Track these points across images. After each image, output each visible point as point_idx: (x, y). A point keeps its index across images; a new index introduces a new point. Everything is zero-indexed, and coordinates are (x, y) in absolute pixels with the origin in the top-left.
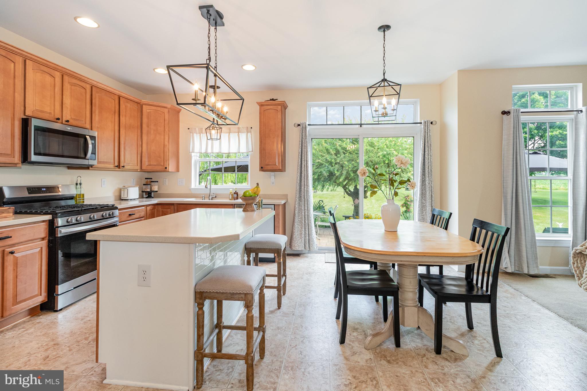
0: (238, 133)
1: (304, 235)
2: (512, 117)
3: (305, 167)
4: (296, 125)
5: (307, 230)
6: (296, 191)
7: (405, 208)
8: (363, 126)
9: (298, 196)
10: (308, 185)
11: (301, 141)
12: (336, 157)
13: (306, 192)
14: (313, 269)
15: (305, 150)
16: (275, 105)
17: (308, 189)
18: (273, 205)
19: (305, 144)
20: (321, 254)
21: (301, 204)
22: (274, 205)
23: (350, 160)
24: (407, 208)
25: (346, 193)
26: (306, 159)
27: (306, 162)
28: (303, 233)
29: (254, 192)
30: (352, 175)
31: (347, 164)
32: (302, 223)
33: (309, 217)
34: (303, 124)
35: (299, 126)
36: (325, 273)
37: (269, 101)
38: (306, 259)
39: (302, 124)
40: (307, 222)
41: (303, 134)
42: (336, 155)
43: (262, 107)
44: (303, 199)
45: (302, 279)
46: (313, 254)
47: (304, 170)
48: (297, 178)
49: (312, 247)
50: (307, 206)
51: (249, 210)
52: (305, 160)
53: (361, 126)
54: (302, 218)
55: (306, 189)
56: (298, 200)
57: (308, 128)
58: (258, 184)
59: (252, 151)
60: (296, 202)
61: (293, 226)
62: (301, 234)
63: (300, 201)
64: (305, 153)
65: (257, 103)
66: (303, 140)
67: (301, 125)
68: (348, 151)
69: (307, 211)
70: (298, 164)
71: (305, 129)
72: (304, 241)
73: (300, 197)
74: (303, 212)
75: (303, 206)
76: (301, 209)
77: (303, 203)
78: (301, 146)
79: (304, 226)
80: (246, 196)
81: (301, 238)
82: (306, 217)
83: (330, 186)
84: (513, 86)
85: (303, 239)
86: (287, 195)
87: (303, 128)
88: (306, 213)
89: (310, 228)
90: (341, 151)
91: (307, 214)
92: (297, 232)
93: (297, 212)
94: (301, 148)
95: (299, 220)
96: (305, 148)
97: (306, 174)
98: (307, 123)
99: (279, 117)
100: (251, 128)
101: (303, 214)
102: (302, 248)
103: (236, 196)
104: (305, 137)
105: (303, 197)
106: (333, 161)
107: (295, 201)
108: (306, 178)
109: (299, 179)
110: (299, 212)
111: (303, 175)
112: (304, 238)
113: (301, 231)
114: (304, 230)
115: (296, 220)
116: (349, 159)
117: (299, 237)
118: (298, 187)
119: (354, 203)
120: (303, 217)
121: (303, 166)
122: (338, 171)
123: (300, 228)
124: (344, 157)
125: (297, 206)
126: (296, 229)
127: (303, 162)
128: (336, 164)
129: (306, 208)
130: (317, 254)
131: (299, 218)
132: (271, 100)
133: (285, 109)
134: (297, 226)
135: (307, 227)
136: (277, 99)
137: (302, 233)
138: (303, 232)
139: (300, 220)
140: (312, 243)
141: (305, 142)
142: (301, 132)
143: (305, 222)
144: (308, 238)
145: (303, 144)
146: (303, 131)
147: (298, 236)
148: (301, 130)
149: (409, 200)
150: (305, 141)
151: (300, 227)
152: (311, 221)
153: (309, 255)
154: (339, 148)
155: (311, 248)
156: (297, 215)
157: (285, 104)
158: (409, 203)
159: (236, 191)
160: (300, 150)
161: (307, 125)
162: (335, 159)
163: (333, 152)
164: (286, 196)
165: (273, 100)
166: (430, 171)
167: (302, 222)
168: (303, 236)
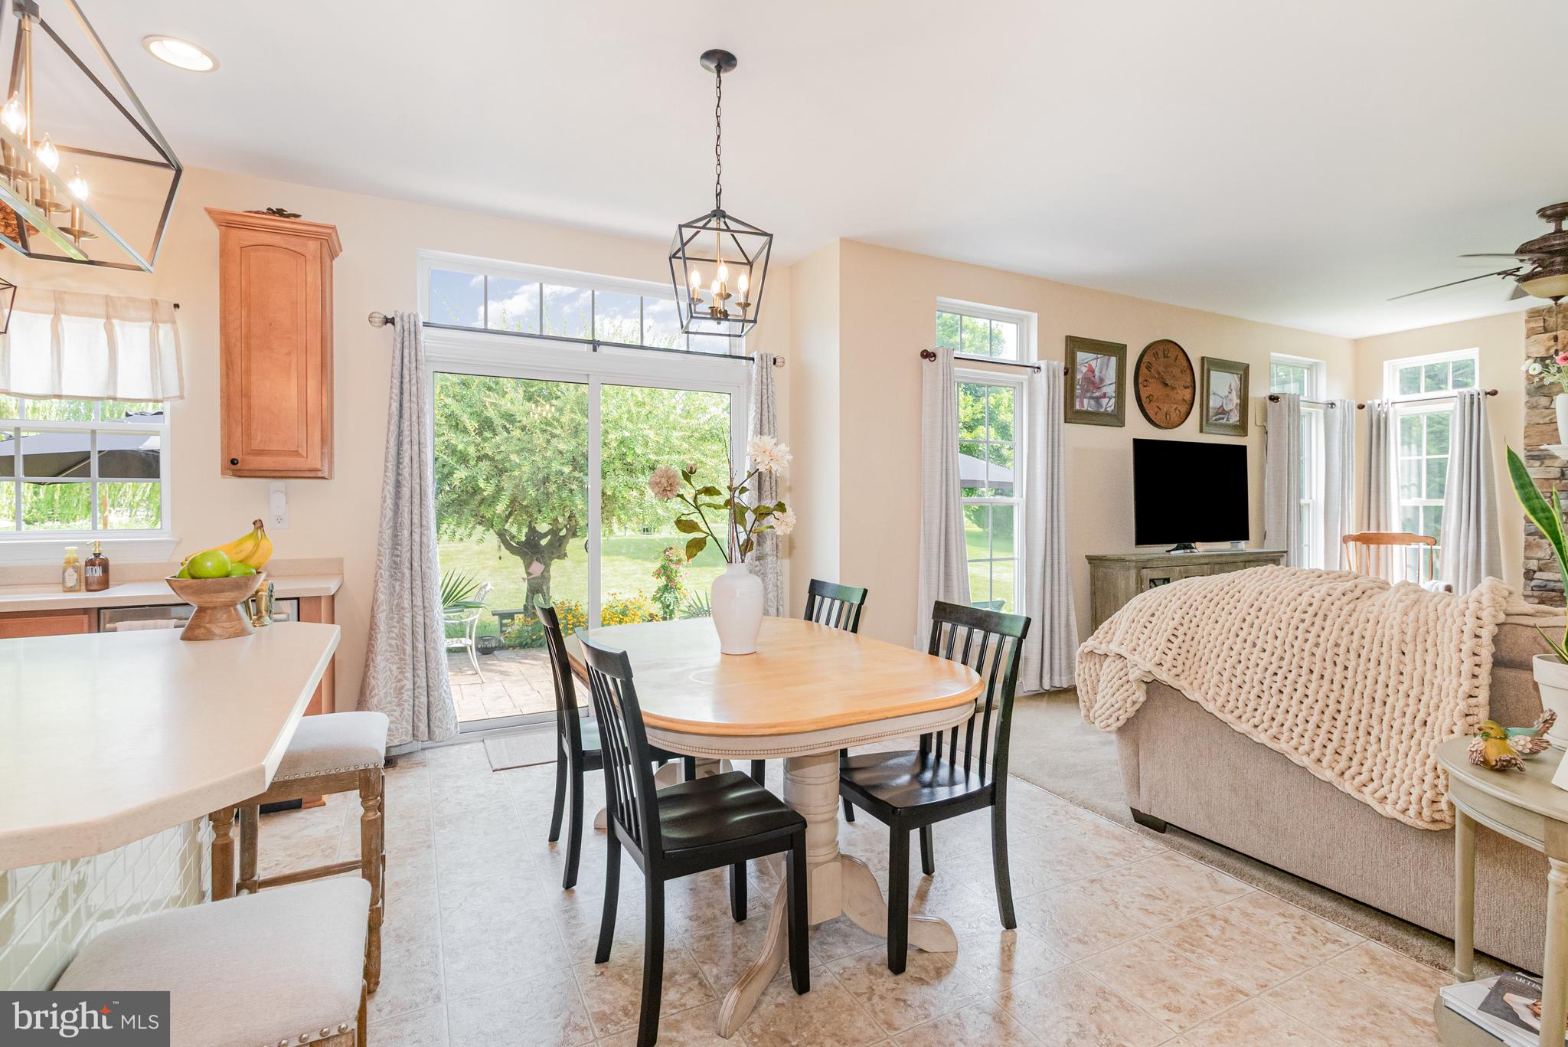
0: (108, 318)
1: (410, 693)
2: (941, 366)
3: (416, 465)
4: (378, 320)
5: (422, 673)
6: (380, 545)
7: (663, 578)
8: (602, 349)
9: (386, 562)
10: (424, 523)
11: (397, 375)
12: (479, 439)
13: (417, 548)
14: (460, 804)
15: (414, 406)
16: (295, 234)
17: (425, 539)
18: (295, 601)
19: (414, 389)
20: (468, 746)
21: (397, 588)
22: (298, 599)
23: (522, 450)
24: (668, 577)
25: (503, 547)
26: (415, 436)
27: (416, 448)
28: (409, 685)
29: (241, 556)
30: (532, 492)
31: (518, 461)
32: (404, 654)
33: (429, 631)
34: (405, 318)
35: (389, 325)
36: (503, 806)
37: (263, 213)
38: (420, 771)
39: (402, 319)
40: (420, 646)
41: (406, 352)
42: (480, 434)
43: (234, 232)
44: (407, 572)
45: (429, 846)
46: (444, 749)
47: (411, 475)
48: (384, 501)
49: (438, 727)
50: (420, 594)
51: (217, 631)
52: (415, 442)
53: (595, 350)
54: (402, 637)
55: (416, 537)
56: (386, 575)
57: (425, 333)
58: (259, 525)
59: (182, 397)
60: (380, 585)
61: (367, 666)
62: (400, 690)
63: (396, 580)
64: (414, 418)
65: (210, 212)
66: (406, 372)
67: (397, 320)
68: (518, 424)
69: (421, 612)
70: (387, 453)
71: (413, 335)
72: (411, 713)
73: (396, 565)
74: (409, 615)
75: (407, 595)
76: (398, 605)
77: (407, 585)
78: (396, 391)
79: (409, 661)
80: (204, 573)
81: (399, 705)
82: (420, 631)
83: (458, 524)
84: (939, 299)
85: (408, 706)
86: (341, 560)
87: (406, 333)
88: (420, 619)
89: (432, 665)
90: (498, 422)
91: (422, 622)
92: (385, 687)
93: (384, 618)
94: (396, 398)
95: (390, 645)
96: (414, 399)
97: (417, 487)
98: (422, 319)
99: (310, 279)
100: (177, 306)
101: (408, 621)
102: (404, 737)
103: (98, 572)
104: (414, 365)
105: (407, 564)
106: (471, 450)
107: (376, 582)
108: (416, 500)
109: (391, 506)
110: (392, 618)
111: (406, 491)
112: (411, 703)
113: (399, 681)
114: (409, 675)
115: (382, 643)
116: (521, 445)
117: (390, 703)
118: (388, 533)
119: (529, 574)
120: (408, 634)
121: (406, 460)
122: (487, 480)
123: (395, 672)
124: (507, 439)
125: (382, 597)
126: (381, 677)
127: (406, 446)
128: (479, 459)
129: (419, 602)
130: (456, 748)
131: (392, 638)
132: (271, 211)
133: (333, 256)
134: (382, 665)
135: (424, 664)
136: (297, 216)
137: (402, 687)
138: (406, 682)
139: (393, 642)
140: (439, 714)
141: (414, 381)
142: (399, 345)
143: (414, 648)
144: (424, 699)
145: (406, 386)
146: (406, 343)
147: (389, 699)
148: (399, 340)
149: (675, 559)
150: (414, 376)
151: (394, 667)
152: (435, 642)
153: (428, 754)
154: (491, 413)
155: (437, 731)
156: (382, 627)
157: (334, 235)
158: (673, 566)
159: (97, 555)
160: (395, 406)
161: (421, 325)
162: (477, 445)
163: (471, 424)
164: (336, 567)
165: (280, 212)
166: (774, 484)
167: (404, 650)
168: (407, 695)
